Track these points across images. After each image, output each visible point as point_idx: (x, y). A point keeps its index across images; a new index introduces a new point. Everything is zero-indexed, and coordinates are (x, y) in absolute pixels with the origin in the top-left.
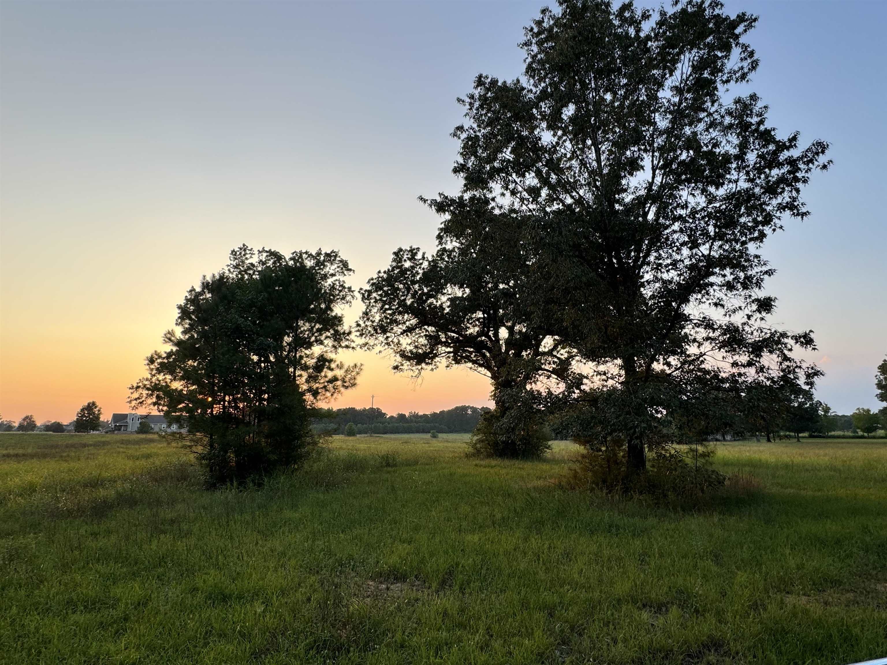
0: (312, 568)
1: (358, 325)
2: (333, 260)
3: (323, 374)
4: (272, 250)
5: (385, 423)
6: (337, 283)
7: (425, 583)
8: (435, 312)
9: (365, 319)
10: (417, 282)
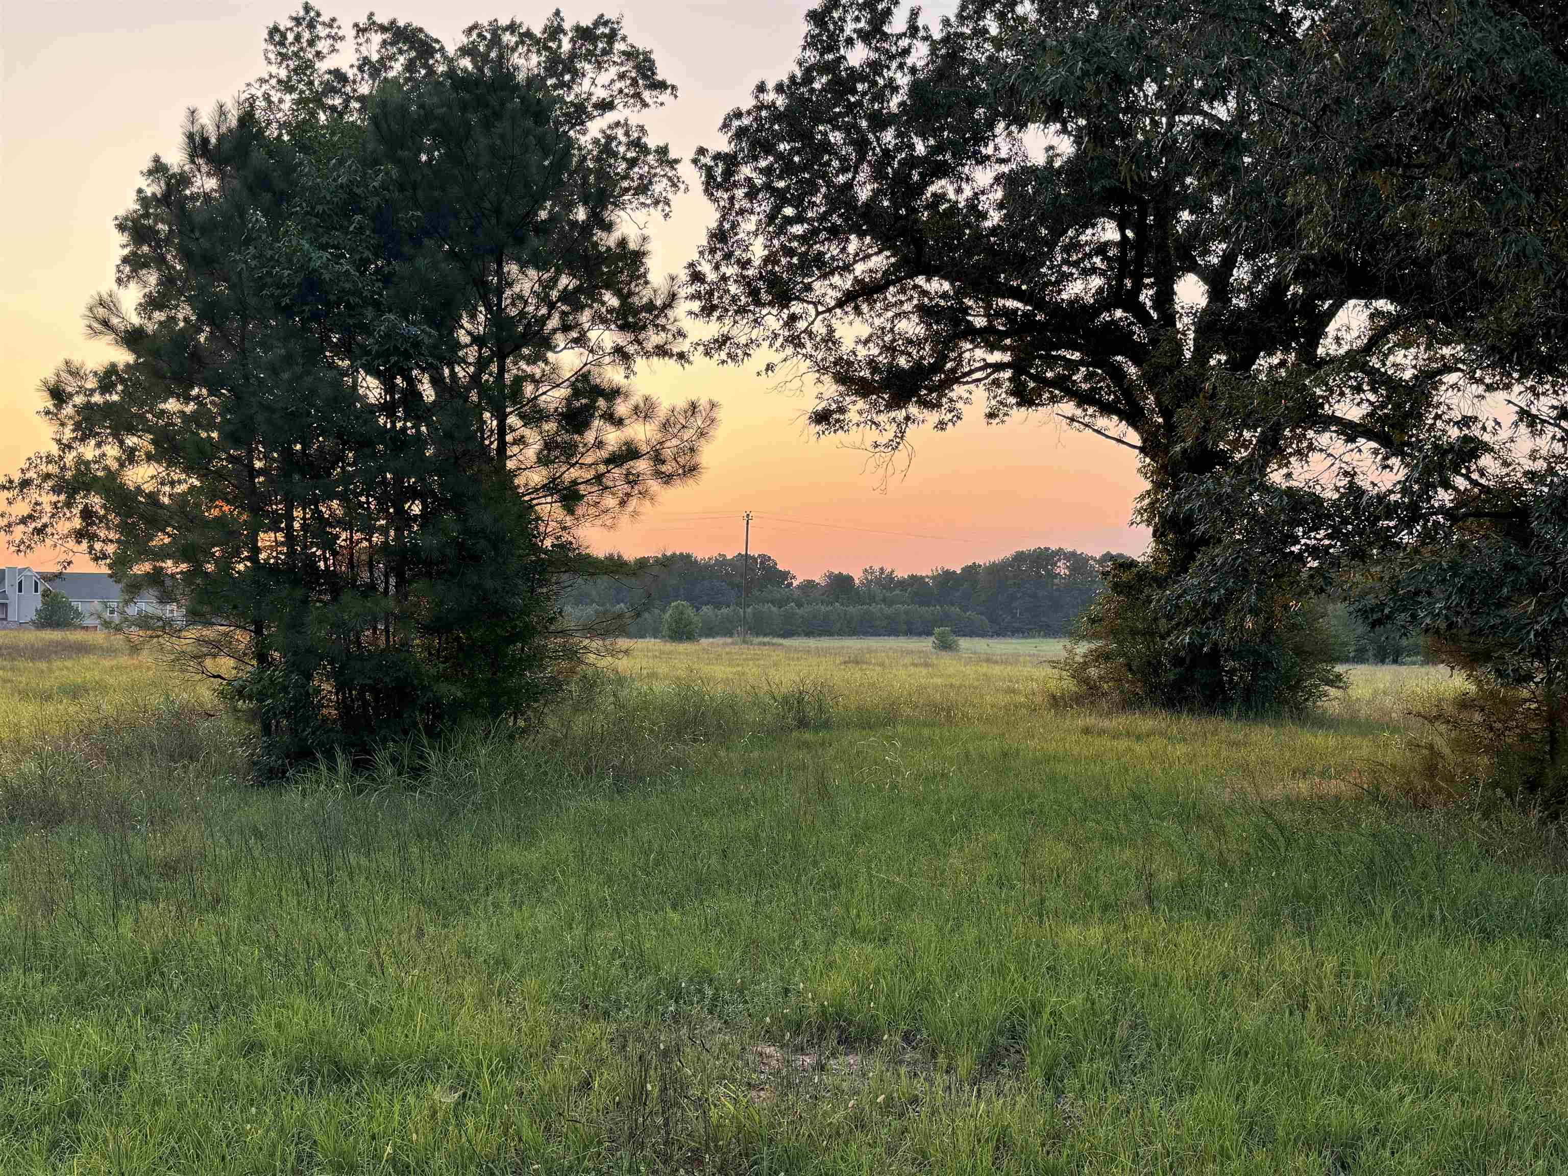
0: (591, 1003)
1: (697, 277)
2: (605, 52)
3: (590, 436)
4: (401, 23)
5: (788, 600)
6: (620, 132)
7: (934, 1056)
8: (951, 228)
9: (719, 255)
10: (891, 120)
